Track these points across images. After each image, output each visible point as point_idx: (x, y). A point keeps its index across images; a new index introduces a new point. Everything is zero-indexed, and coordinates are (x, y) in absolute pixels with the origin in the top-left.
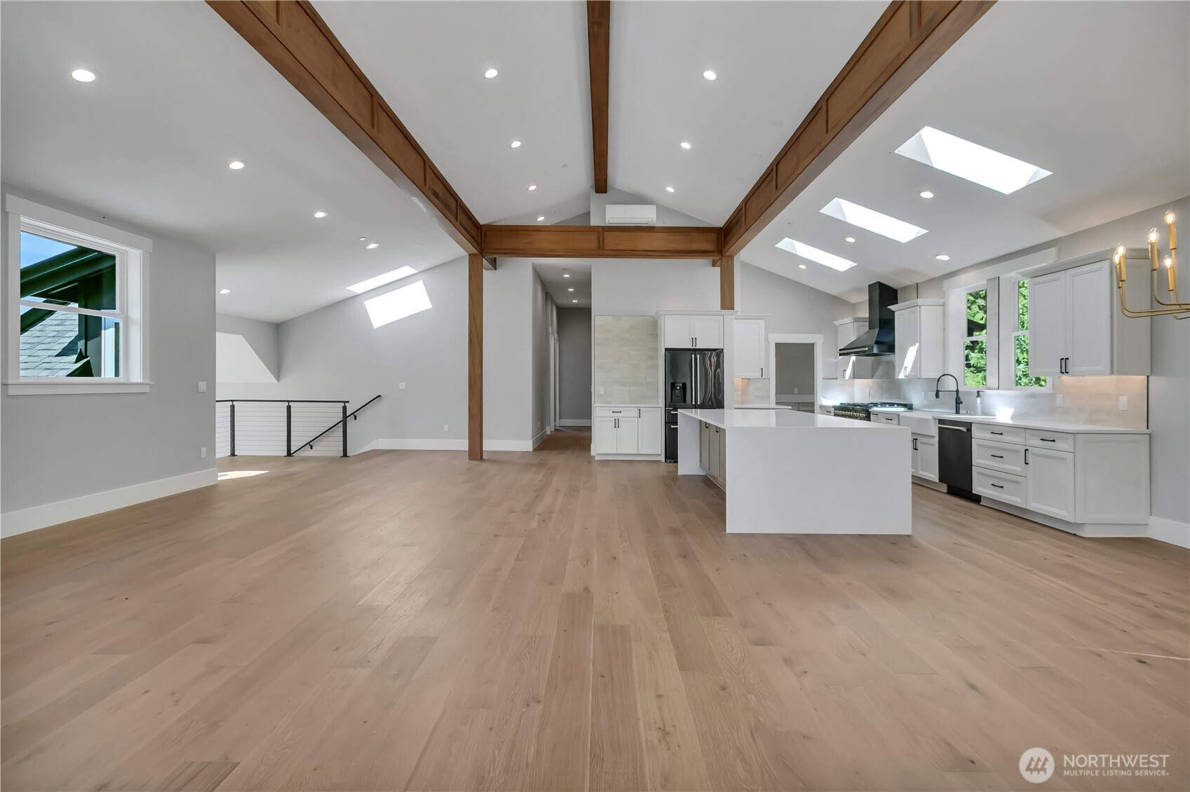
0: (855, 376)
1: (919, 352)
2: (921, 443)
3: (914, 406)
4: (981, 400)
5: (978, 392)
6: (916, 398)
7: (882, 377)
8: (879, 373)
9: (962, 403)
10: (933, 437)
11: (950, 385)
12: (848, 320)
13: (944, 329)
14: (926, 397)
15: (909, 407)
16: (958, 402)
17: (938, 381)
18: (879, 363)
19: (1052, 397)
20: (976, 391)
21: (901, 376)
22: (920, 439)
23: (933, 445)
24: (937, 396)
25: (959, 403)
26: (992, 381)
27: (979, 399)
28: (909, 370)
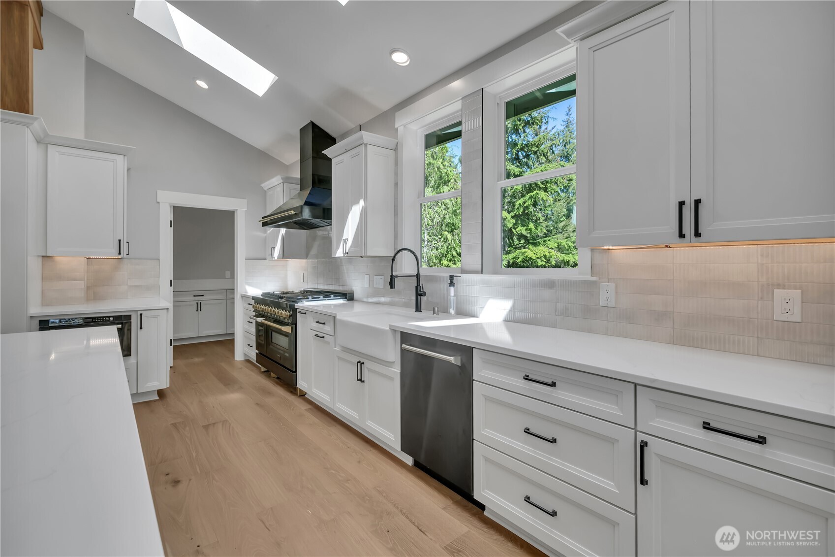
0: (286, 254)
1: (364, 213)
2: (370, 370)
3: (356, 296)
4: (455, 291)
5: (452, 277)
6: (358, 284)
7: (316, 257)
8: (314, 251)
9: (424, 294)
10: (390, 364)
11: (406, 266)
12: (276, 180)
13: (396, 184)
14: (371, 282)
15: (348, 296)
16: (419, 293)
17: (393, 260)
18: (314, 238)
19: (590, 288)
20: (448, 275)
21: (339, 253)
22: (368, 364)
23: (392, 379)
24: (392, 285)
25: (421, 295)
26: (471, 259)
27: (452, 289)
28: (349, 243)
